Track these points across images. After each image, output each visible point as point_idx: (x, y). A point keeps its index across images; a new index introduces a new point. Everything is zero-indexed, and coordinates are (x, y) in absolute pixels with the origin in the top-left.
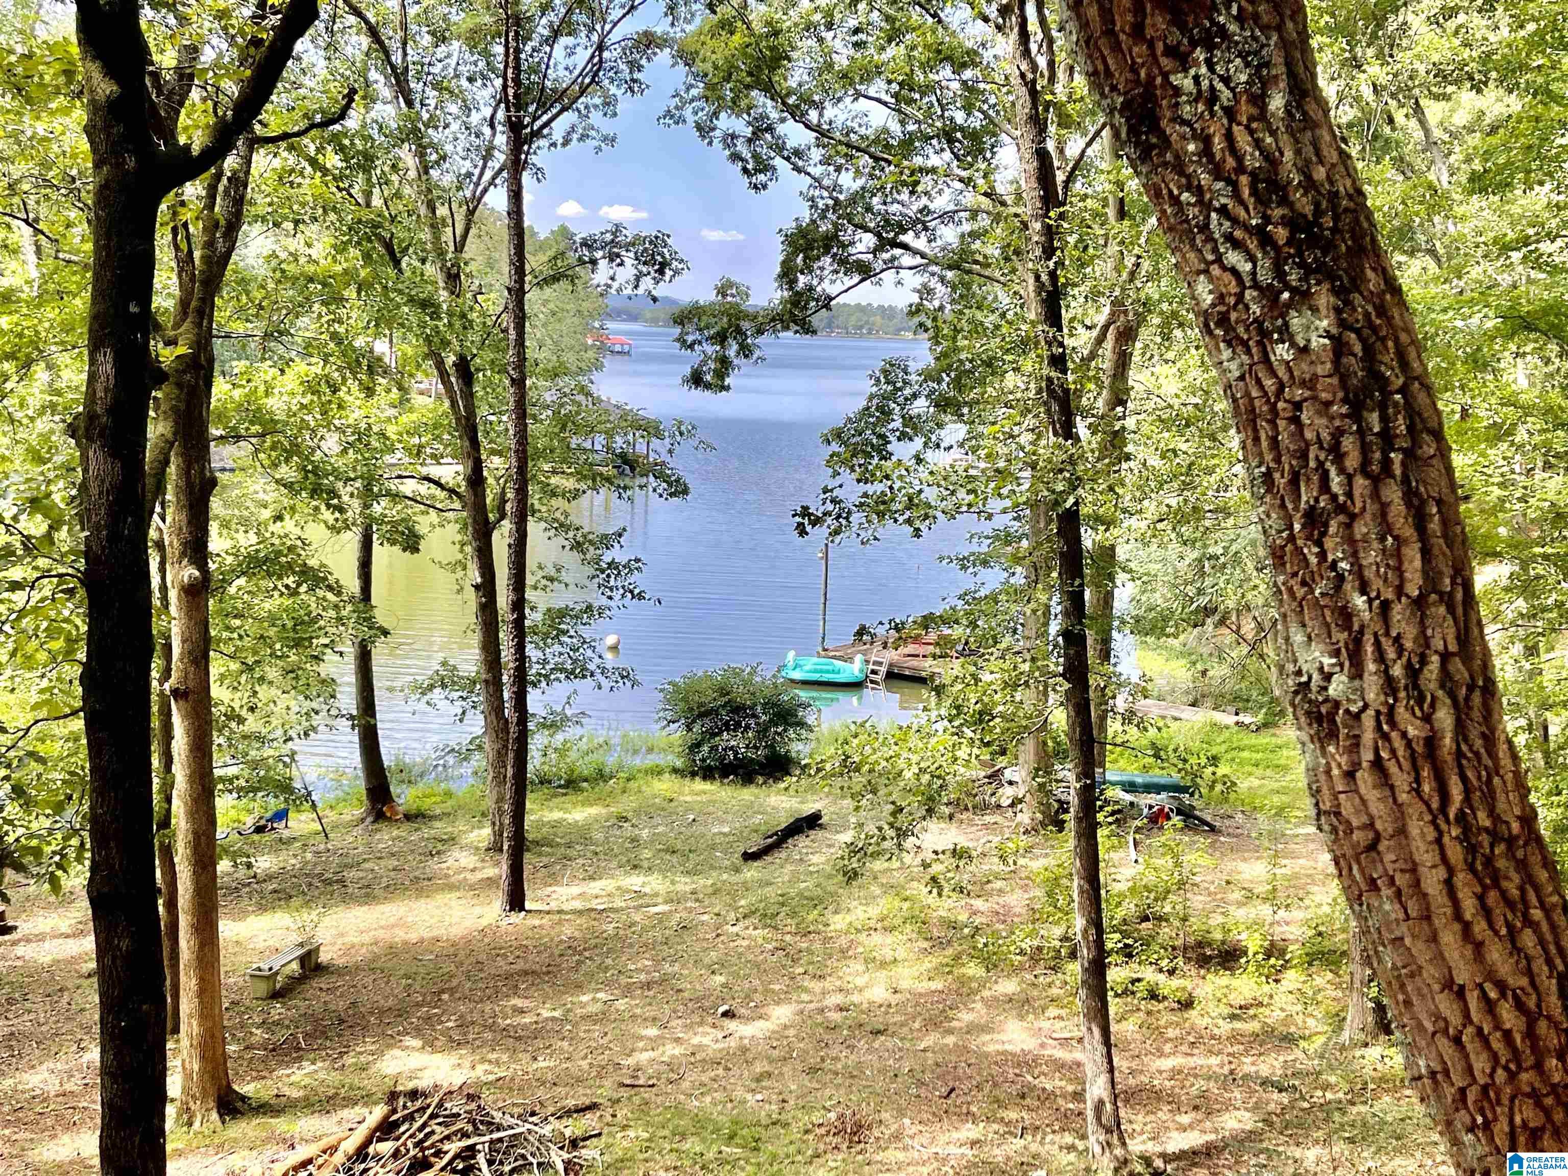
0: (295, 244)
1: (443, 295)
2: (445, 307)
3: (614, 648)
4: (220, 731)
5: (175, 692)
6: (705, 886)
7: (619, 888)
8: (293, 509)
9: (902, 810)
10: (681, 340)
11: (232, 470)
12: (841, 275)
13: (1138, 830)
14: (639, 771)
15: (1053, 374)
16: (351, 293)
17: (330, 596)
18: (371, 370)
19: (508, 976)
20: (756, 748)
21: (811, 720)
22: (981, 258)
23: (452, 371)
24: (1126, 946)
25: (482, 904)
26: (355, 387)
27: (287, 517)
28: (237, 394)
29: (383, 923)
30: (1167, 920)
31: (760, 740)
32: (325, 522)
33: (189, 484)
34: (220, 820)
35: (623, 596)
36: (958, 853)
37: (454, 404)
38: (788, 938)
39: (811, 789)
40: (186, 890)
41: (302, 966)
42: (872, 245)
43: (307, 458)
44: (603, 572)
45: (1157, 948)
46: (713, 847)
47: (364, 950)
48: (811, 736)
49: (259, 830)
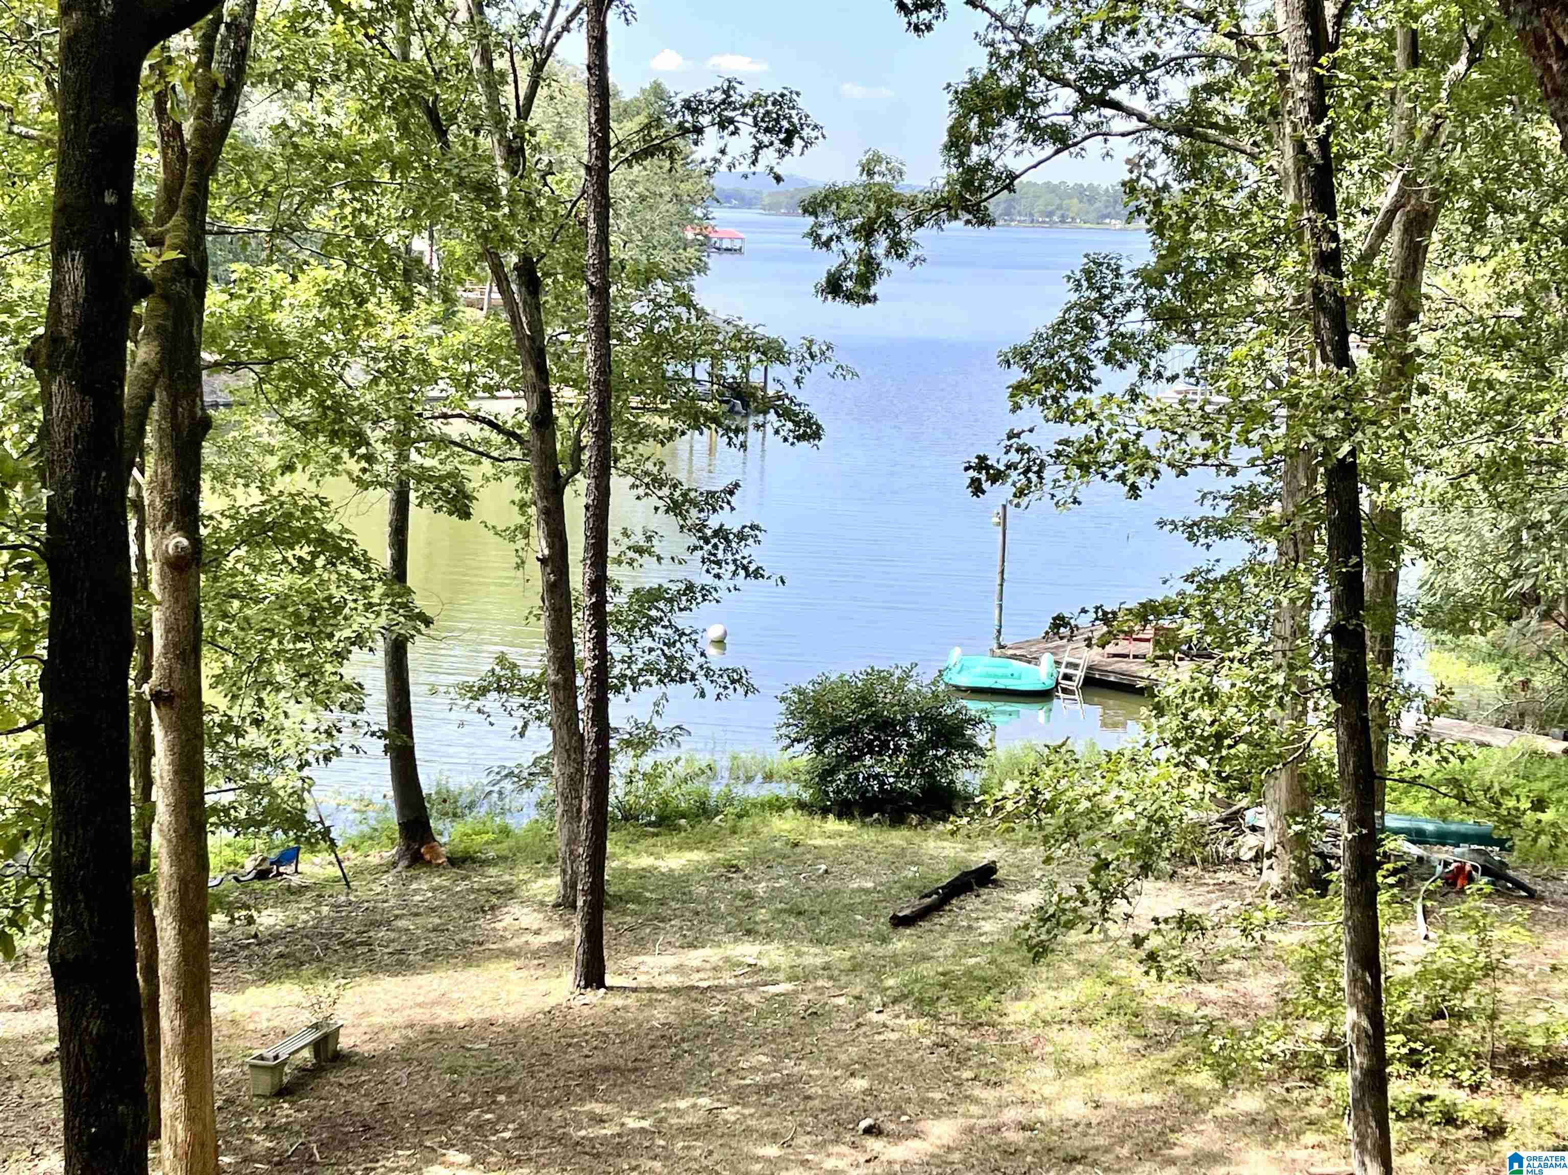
0: (312, 110)
1: (502, 176)
2: (504, 191)
3: (720, 643)
4: (213, 746)
5: (157, 696)
6: (842, 960)
7: (727, 960)
8: (306, 456)
9: (1107, 865)
10: (814, 236)
11: (227, 405)
12: (1029, 144)
13: (1429, 895)
14: (754, 805)
15: (1322, 277)
16: (382, 174)
17: (356, 574)
18: (407, 275)
19: (585, 1073)
20: (908, 775)
21: (982, 741)
22: (1220, 120)
23: (513, 276)
24: (1413, 1051)
25: (549, 977)
26: (386, 296)
27: (299, 467)
28: (235, 307)
29: (420, 999)
30: (1469, 1018)
31: (915, 766)
32: (349, 474)
33: (175, 426)
34: (213, 861)
35: (735, 573)
36: (1186, 923)
37: (515, 320)
38: (952, 1031)
39: (985, 833)
40: (168, 954)
41: (317, 1055)
42: (1072, 105)
43: (326, 390)
44: (707, 542)
45: (1454, 1055)
46: (851, 908)
47: (396, 1035)
48: (981, 761)
49: (262, 875)
